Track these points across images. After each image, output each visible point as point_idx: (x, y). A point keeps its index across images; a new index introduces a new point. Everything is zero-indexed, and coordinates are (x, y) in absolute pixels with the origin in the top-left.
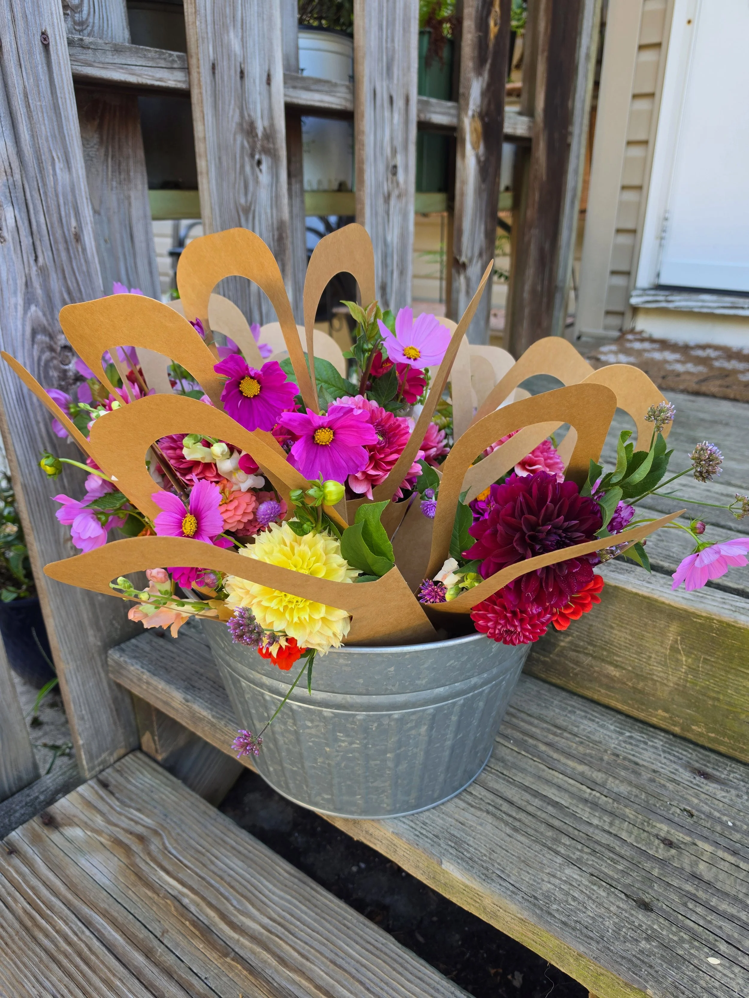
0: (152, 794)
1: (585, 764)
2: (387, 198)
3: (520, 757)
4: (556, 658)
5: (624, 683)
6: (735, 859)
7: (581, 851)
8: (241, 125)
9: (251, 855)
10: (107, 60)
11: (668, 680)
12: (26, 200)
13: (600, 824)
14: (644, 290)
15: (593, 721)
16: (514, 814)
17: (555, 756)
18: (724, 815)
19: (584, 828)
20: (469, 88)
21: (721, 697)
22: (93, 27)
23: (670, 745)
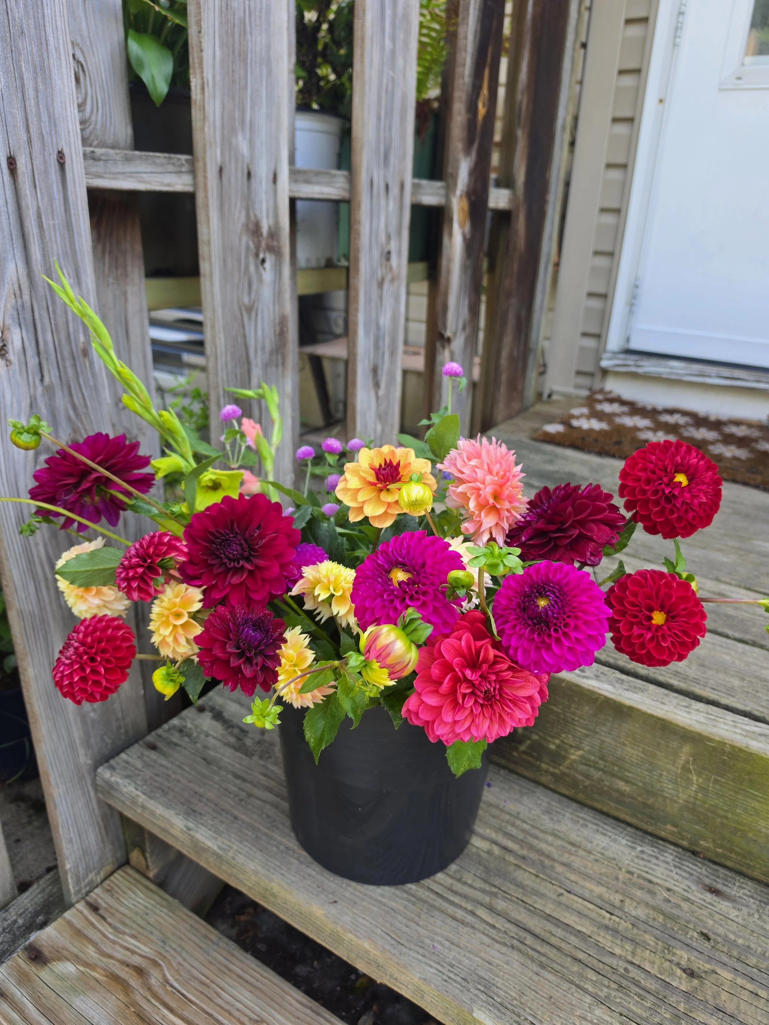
0: (147, 917)
1: (602, 885)
2: (381, 284)
3: (538, 880)
4: (566, 771)
5: (634, 798)
6: (754, 986)
7: (608, 987)
8: (246, 225)
9: (258, 984)
10: (117, 170)
11: (678, 797)
12: (34, 320)
13: (623, 954)
14: (614, 353)
15: (605, 835)
16: (539, 948)
17: (573, 877)
18: (739, 937)
19: (608, 960)
20: (457, 168)
21: (730, 815)
22: (96, 124)
23: (679, 858)
